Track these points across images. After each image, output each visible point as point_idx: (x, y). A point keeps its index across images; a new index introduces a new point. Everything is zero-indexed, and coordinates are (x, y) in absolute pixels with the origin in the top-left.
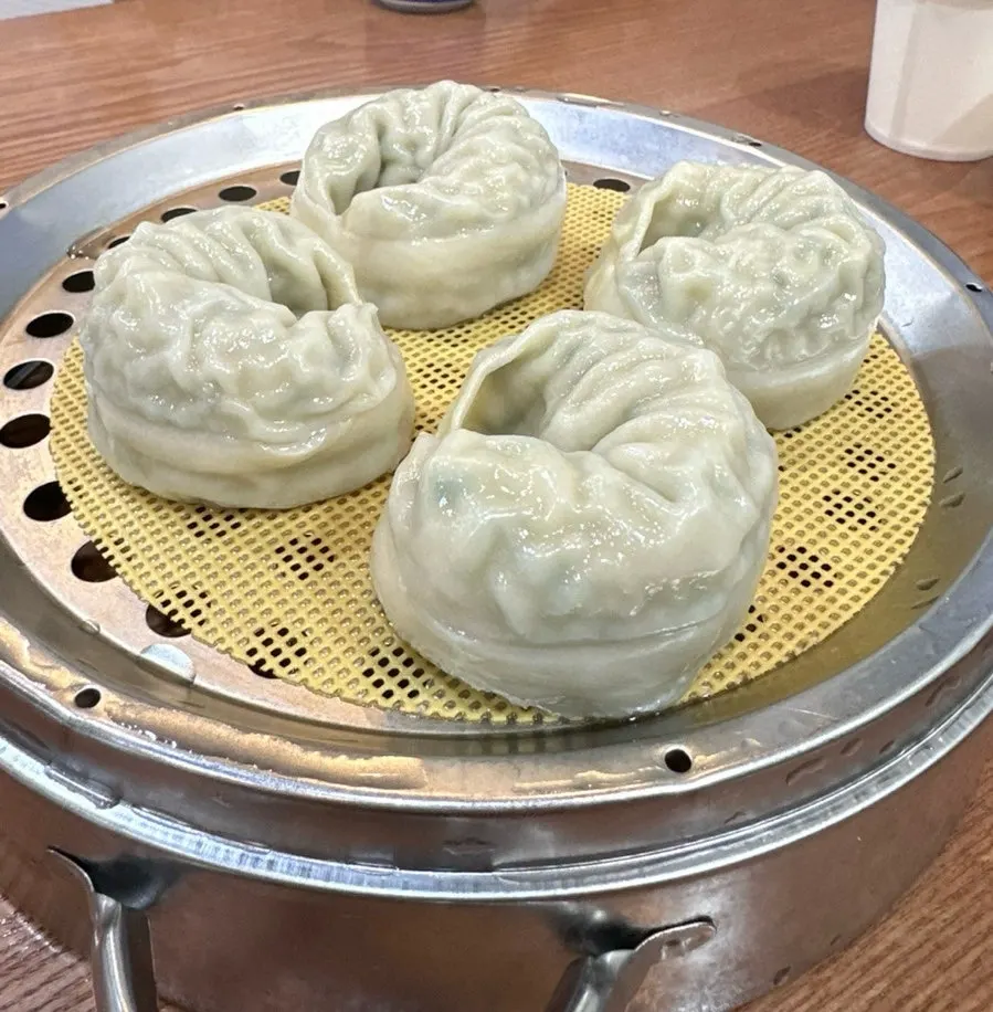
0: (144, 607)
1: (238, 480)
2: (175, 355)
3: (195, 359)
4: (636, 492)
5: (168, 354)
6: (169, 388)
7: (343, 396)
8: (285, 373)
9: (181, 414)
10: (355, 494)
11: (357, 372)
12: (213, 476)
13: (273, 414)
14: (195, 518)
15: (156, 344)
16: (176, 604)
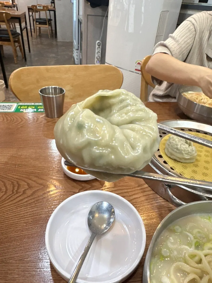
0: (170, 167)
1: (180, 159)
2: (179, 146)
3: (180, 147)
4: (126, 143)
5: (178, 146)
6: (177, 149)
7: (192, 154)
8: (188, 151)
9: (178, 151)
10: (190, 163)
11: (194, 152)
12: (179, 158)
13: (186, 154)
14: (174, 161)
15: (177, 145)
16: (173, 167)
